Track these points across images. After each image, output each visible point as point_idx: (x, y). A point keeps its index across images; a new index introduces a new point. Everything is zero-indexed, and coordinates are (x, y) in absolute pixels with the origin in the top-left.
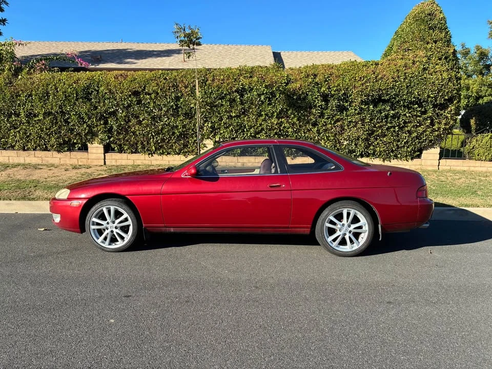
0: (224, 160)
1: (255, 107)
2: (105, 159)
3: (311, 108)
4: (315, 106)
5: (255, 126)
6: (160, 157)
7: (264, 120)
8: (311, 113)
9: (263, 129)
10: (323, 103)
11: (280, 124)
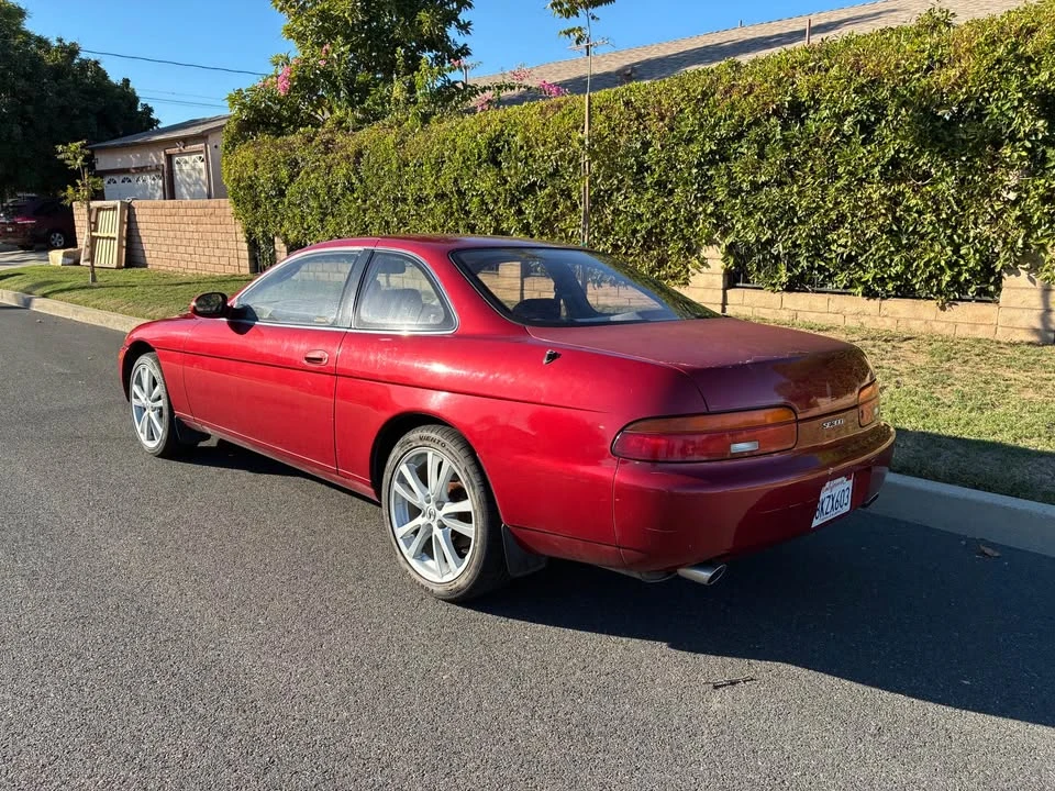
0: (747, 301)
1: (825, 154)
2: (522, 290)
3: (998, 145)
4: (1013, 138)
5: (820, 207)
6: (613, 290)
7: (848, 189)
8: (995, 159)
9: (842, 219)
10: (1041, 122)
11: (895, 201)
